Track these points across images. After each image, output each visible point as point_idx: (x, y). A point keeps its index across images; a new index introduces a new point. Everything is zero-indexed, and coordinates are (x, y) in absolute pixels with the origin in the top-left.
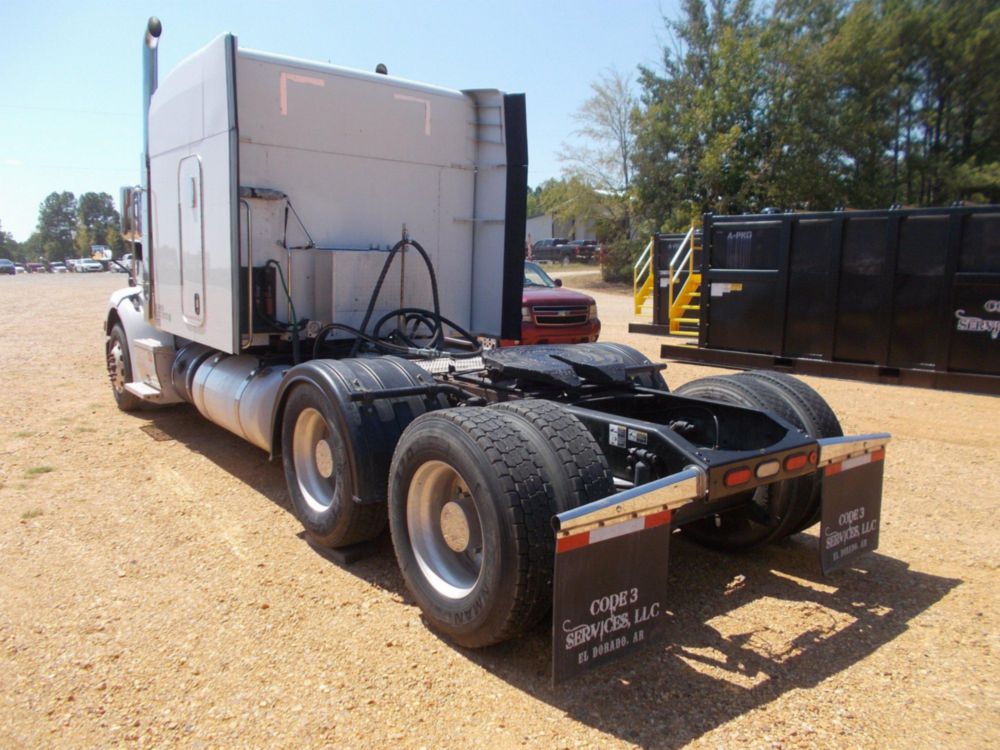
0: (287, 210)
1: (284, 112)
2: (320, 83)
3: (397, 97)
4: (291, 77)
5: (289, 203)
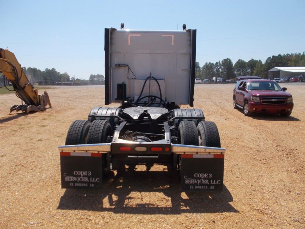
0: (128, 69)
1: (129, 44)
2: (139, 35)
3: (162, 36)
4: (131, 35)
5: (129, 67)
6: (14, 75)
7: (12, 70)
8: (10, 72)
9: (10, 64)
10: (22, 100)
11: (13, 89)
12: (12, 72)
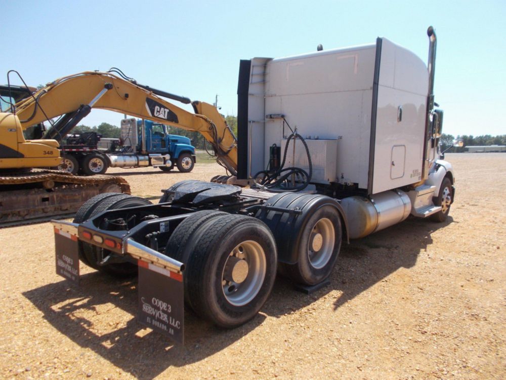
0: (284, 122)
1: (288, 80)
4: (291, 65)
5: (284, 119)
6: (212, 135)
7: (209, 128)
8: (208, 132)
9: (206, 120)
10: (226, 169)
11: (214, 155)
12: (209, 131)
